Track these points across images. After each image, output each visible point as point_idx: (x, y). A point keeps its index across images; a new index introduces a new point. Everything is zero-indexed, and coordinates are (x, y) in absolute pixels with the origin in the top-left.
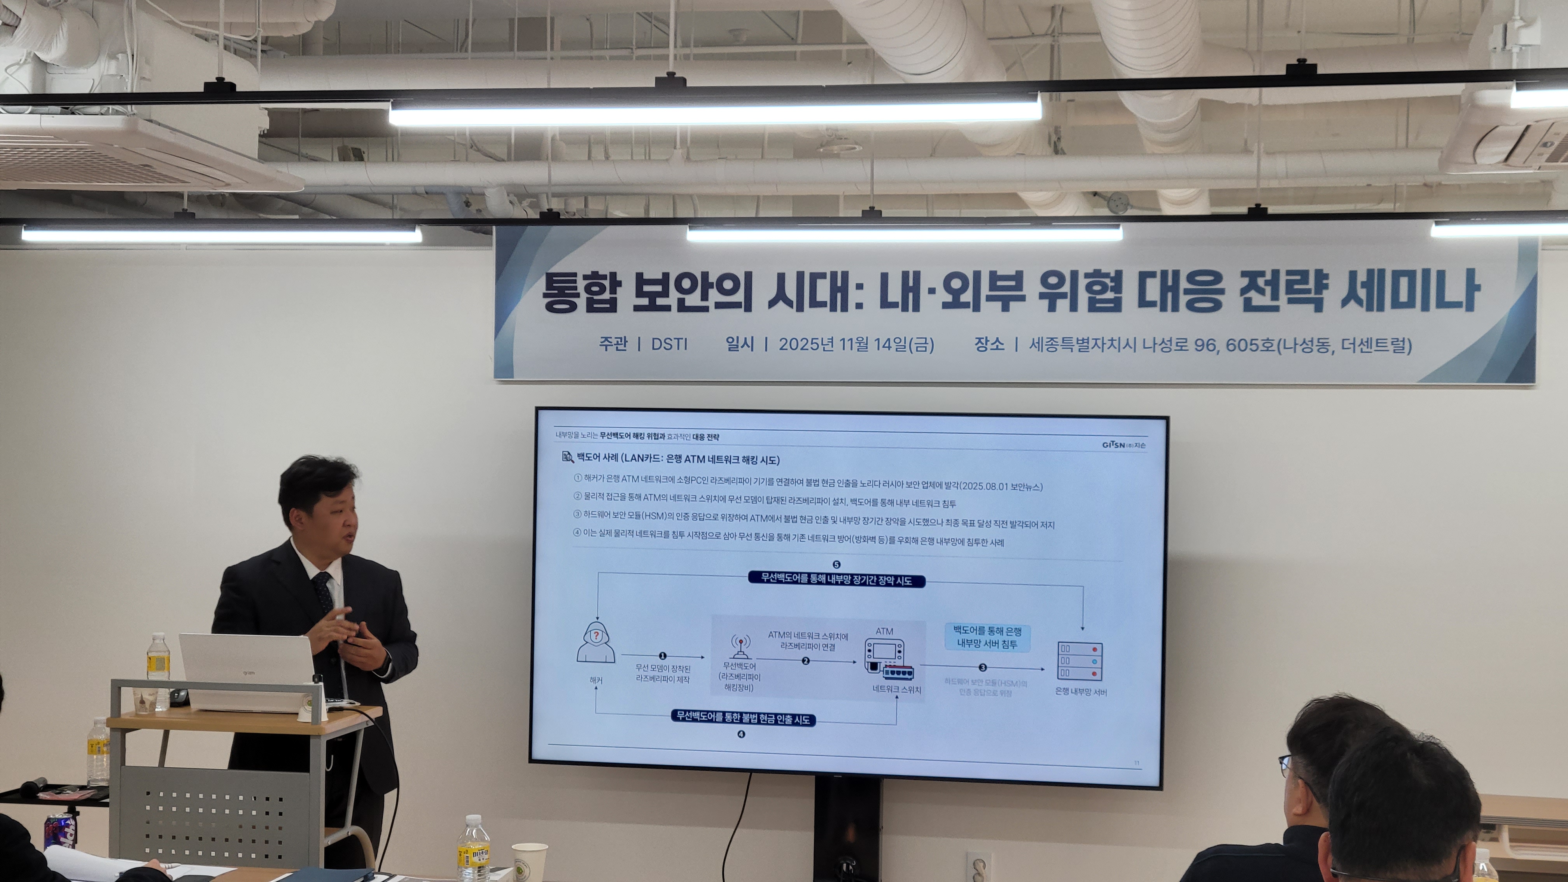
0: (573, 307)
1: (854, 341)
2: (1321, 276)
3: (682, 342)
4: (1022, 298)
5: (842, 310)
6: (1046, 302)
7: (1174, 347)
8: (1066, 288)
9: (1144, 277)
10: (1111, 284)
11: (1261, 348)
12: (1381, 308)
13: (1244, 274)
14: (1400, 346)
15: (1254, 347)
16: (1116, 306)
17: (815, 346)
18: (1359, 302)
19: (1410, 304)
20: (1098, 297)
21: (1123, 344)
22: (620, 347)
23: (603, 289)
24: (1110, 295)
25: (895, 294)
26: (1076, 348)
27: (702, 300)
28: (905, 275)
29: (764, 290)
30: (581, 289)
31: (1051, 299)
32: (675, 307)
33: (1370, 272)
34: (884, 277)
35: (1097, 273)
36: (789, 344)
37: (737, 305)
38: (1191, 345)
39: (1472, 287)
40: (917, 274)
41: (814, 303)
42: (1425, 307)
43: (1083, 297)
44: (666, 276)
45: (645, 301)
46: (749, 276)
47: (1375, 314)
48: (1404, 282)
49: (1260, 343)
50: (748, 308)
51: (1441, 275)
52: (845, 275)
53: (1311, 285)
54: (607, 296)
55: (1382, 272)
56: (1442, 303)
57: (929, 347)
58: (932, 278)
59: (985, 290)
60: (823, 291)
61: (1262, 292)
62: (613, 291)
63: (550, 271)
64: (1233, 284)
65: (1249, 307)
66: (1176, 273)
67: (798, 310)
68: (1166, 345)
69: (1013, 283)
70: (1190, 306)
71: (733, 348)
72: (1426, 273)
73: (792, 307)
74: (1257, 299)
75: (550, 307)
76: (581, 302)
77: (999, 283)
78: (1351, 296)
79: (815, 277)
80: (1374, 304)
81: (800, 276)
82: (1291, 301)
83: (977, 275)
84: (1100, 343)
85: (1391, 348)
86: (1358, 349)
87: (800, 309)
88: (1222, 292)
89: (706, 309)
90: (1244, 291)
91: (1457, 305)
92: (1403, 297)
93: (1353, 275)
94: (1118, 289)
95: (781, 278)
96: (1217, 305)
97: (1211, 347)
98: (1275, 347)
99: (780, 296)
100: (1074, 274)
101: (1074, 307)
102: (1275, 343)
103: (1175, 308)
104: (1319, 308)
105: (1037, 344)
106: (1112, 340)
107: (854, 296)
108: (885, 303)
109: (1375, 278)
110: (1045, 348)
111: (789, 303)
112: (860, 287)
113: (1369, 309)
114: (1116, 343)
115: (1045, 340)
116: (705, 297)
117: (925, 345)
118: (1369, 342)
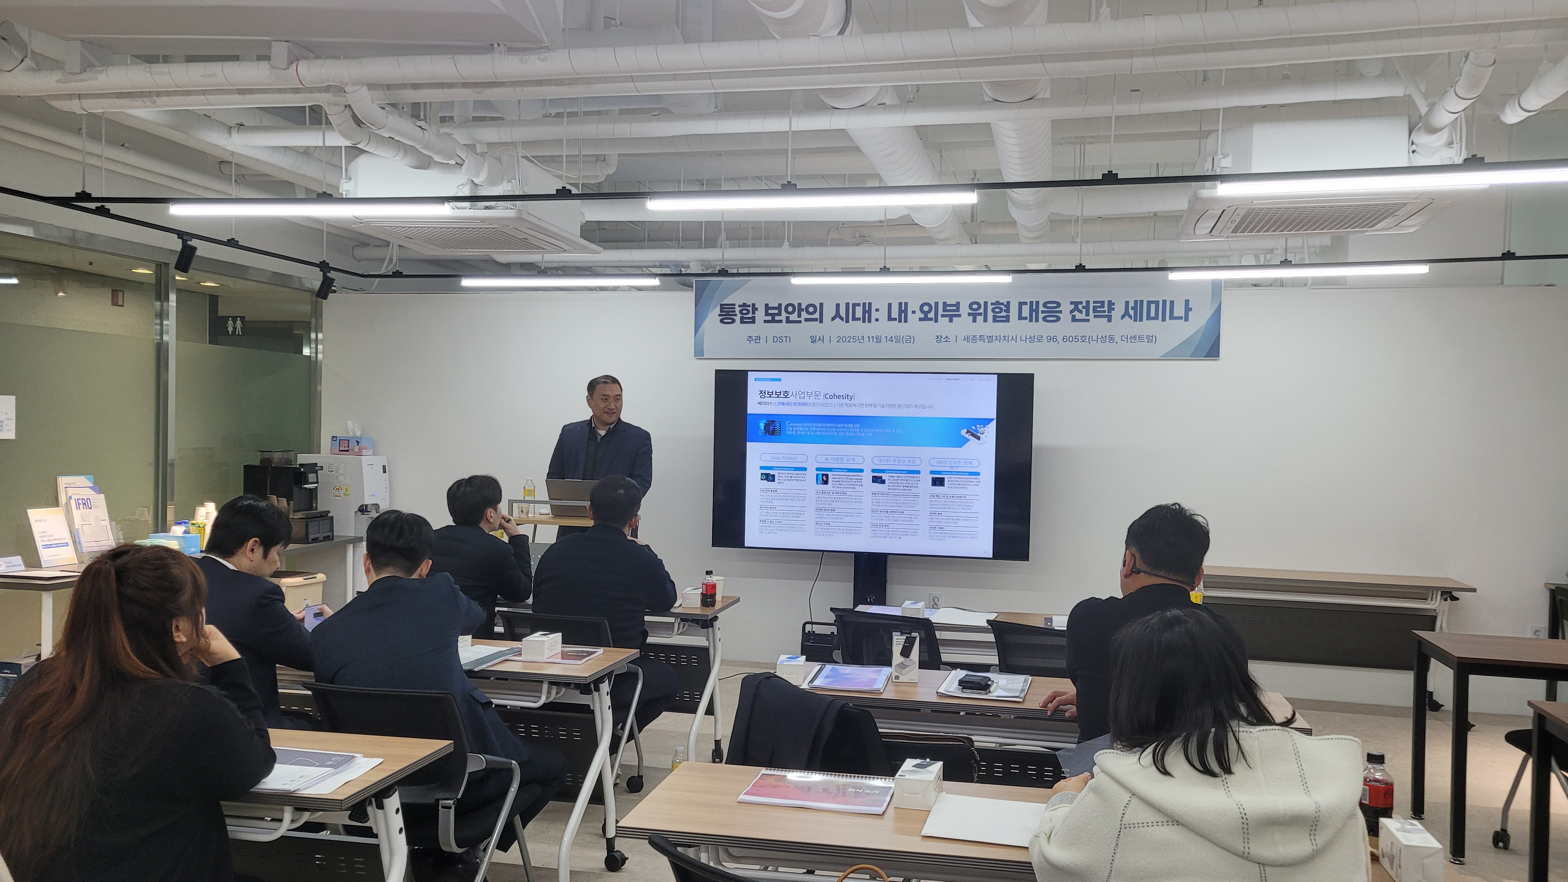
0: (734, 321)
1: (874, 337)
3: (788, 338)
4: (960, 316)
5: (868, 322)
6: (971, 317)
8: (982, 310)
9: (1021, 304)
10: (1004, 308)
13: (1072, 303)
14: (1150, 339)
15: (1077, 340)
16: (1007, 319)
17: (855, 340)
18: (1130, 317)
19: (1156, 318)
20: (998, 315)
21: (1010, 339)
22: (757, 341)
23: (748, 313)
24: (1004, 314)
25: (895, 314)
26: (986, 340)
27: (798, 317)
28: (900, 304)
29: (830, 312)
30: (737, 312)
31: (974, 316)
32: (784, 321)
33: (1136, 302)
34: (890, 305)
35: (997, 303)
36: (840, 339)
37: (816, 320)
38: (1045, 339)
39: (1188, 309)
40: (906, 304)
41: (854, 319)
42: (1164, 320)
43: (990, 315)
44: (780, 305)
45: (769, 318)
46: (821, 305)
47: (1138, 323)
48: (1153, 306)
49: (1080, 338)
50: (821, 322)
51: (1172, 303)
52: (870, 304)
53: (1106, 308)
54: (750, 315)
55: (1142, 302)
56: (1172, 317)
57: (912, 340)
58: (914, 306)
59: (940, 312)
60: (859, 312)
61: (1081, 312)
62: (753, 313)
63: (723, 303)
64: (1066, 308)
65: (1074, 319)
66: (1037, 303)
67: (846, 322)
68: (1032, 339)
69: (955, 308)
70: (1044, 319)
71: (813, 341)
72: (1164, 302)
74: (1078, 316)
75: (722, 321)
76: (738, 319)
77: (948, 308)
78: (1126, 314)
79: (854, 305)
80: (1138, 318)
81: (847, 304)
82: (1095, 317)
83: (937, 304)
84: (998, 338)
85: (1146, 340)
86: (1129, 341)
88: (1060, 312)
89: (800, 322)
90: (1071, 312)
91: (1181, 318)
92: (1153, 314)
93: (1127, 303)
94: (1008, 311)
95: (838, 305)
96: (1058, 319)
97: (1055, 340)
99: (837, 315)
100: (986, 303)
101: (985, 320)
102: (1087, 338)
103: (1037, 320)
104: (1110, 320)
105: (967, 339)
106: (1005, 337)
107: (874, 315)
108: (890, 319)
109: (1138, 304)
110: (971, 341)
111: (842, 319)
112: (877, 310)
113: (1135, 320)
115: (971, 337)
118: (1135, 337)
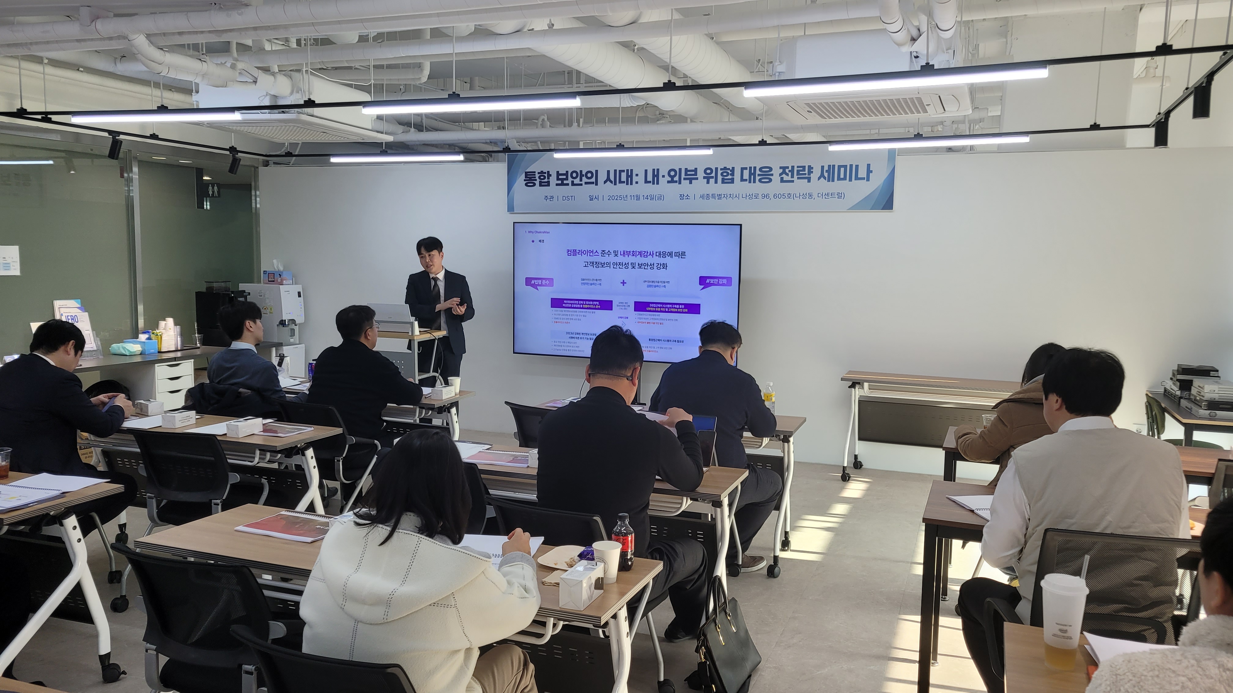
0: (535, 184)
1: (635, 196)
2: (810, 168)
3: (573, 197)
4: (697, 179)
5: (631, 184)
6: (706, 180)
7: (753, 197)
8: (713, 175)
9: (743, 169)
10: (730, 173)
11: (787, 197)
12: (833, 181)
13: (781, 168)
14: (840, 196)
15: (784, 197)
16: (732, 181)
17: (621, 198)
18: (825, 178)
19: (845, 179)
20: (725, 178)
21: (734, 197)
22: (551, 200)
23: (545, 178)
24: (730, 177)
25: (650, 178)
26: (717, 198)
27: (580, 181)
28: (654, 170)
29: (602, 177)
30: (537, 178)
31: (708, 179)
32: (570, 184)
33: (829, 166)
34: (646, 171)
35: (725, 168)
36: (611, 198)
37: (592, 183)
38: (760, 196)
39: (869, 171)
40: (658, 170)
41: (621, 182)
42: (850, 180)
43: (720, 178)
44: (567, 172)
45: (560, 182)
46: (597, 171)
47: (831, 183)
48: (842, 170)
49: (786, 195)
50: (597, 184)
51: (857, 166)
52: (632, 170)
53: (806, 172)
54: (546, 180)
55: (834, 166)
56: (857, 178)
57: (662, 198)
58: (663, 171)
59: (683, 176)
60: (624, 177)
61: (787, 175)
62: (548, 178)
63: (526, 171)
64: (776, 172)
65: (782, 181)
66: (755, 168)
67: (614, 185)
68: (751, 196)
69: (693, 173)
70: (760, 181)
71: (591, 199)
72: (851, 166)
73: (612, 183)
74: (786, 178)
75: (526, 185)
76: (537, 183)
77: (688, 173)
78: (822, 176)
79: (621, 171)
80: (830, 179)
81: (615, 171)
82: (798, 178)
83: (680, 169)
84: (726, 196)
85: (837, 196)
86: (824, 197)
87: (615, 184)
88: (772, 175)
89: (581, 185)
90: (780, 175)
91: (864, 179)
92: (842, 176)
93: (823, 167)
94: (733, 174)
95: (608, 172)
96: (770, 180)
97: (768, 197)
98: (792, 197)
99: (608, 179)
100: (716, 169)
101: (716, 182)
102: (792, 195)
103: (754, 182)
104: (809, 181)
105: (702, 197)
106: (730, 195)
107: (635, 179)
108: (646, 182)
109: (831, 168)
110: (705, 198)
111: (611, 182)
112: (637, 175)
113: (829, 181)
114: (732, 196)
115: (705, 195)
116: (581, 180)
117: (661, 197)
118: (828, 194)
